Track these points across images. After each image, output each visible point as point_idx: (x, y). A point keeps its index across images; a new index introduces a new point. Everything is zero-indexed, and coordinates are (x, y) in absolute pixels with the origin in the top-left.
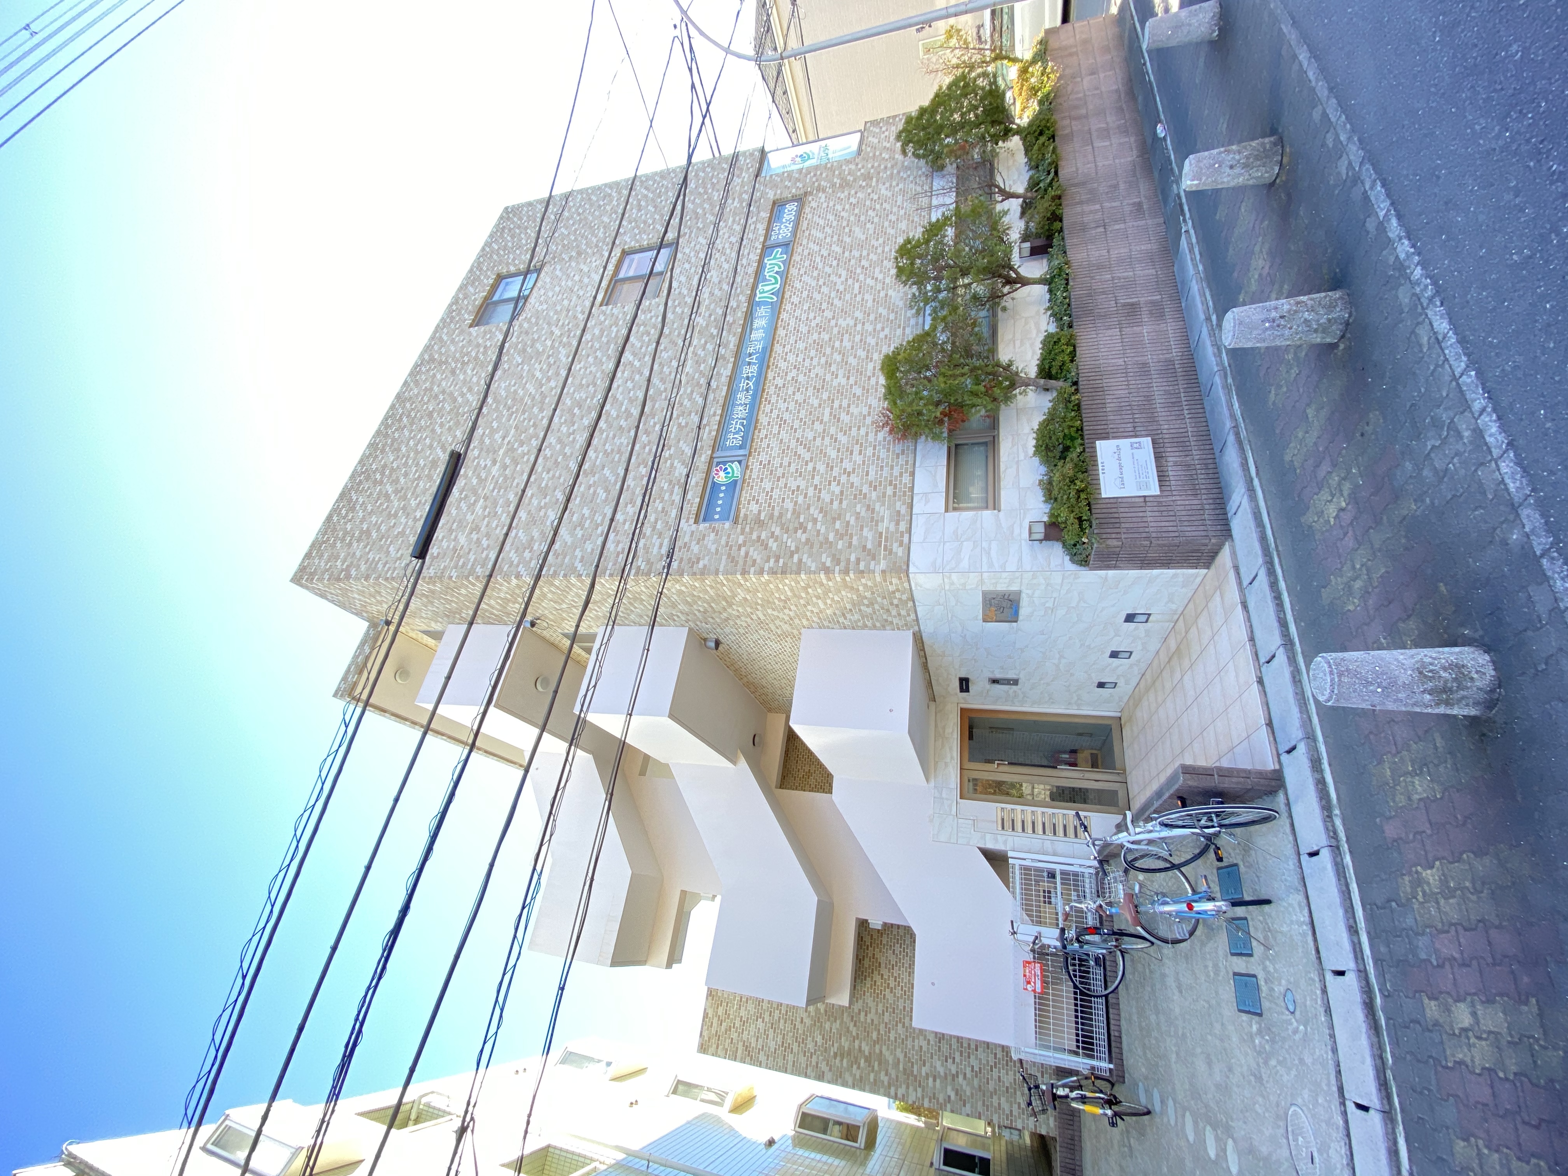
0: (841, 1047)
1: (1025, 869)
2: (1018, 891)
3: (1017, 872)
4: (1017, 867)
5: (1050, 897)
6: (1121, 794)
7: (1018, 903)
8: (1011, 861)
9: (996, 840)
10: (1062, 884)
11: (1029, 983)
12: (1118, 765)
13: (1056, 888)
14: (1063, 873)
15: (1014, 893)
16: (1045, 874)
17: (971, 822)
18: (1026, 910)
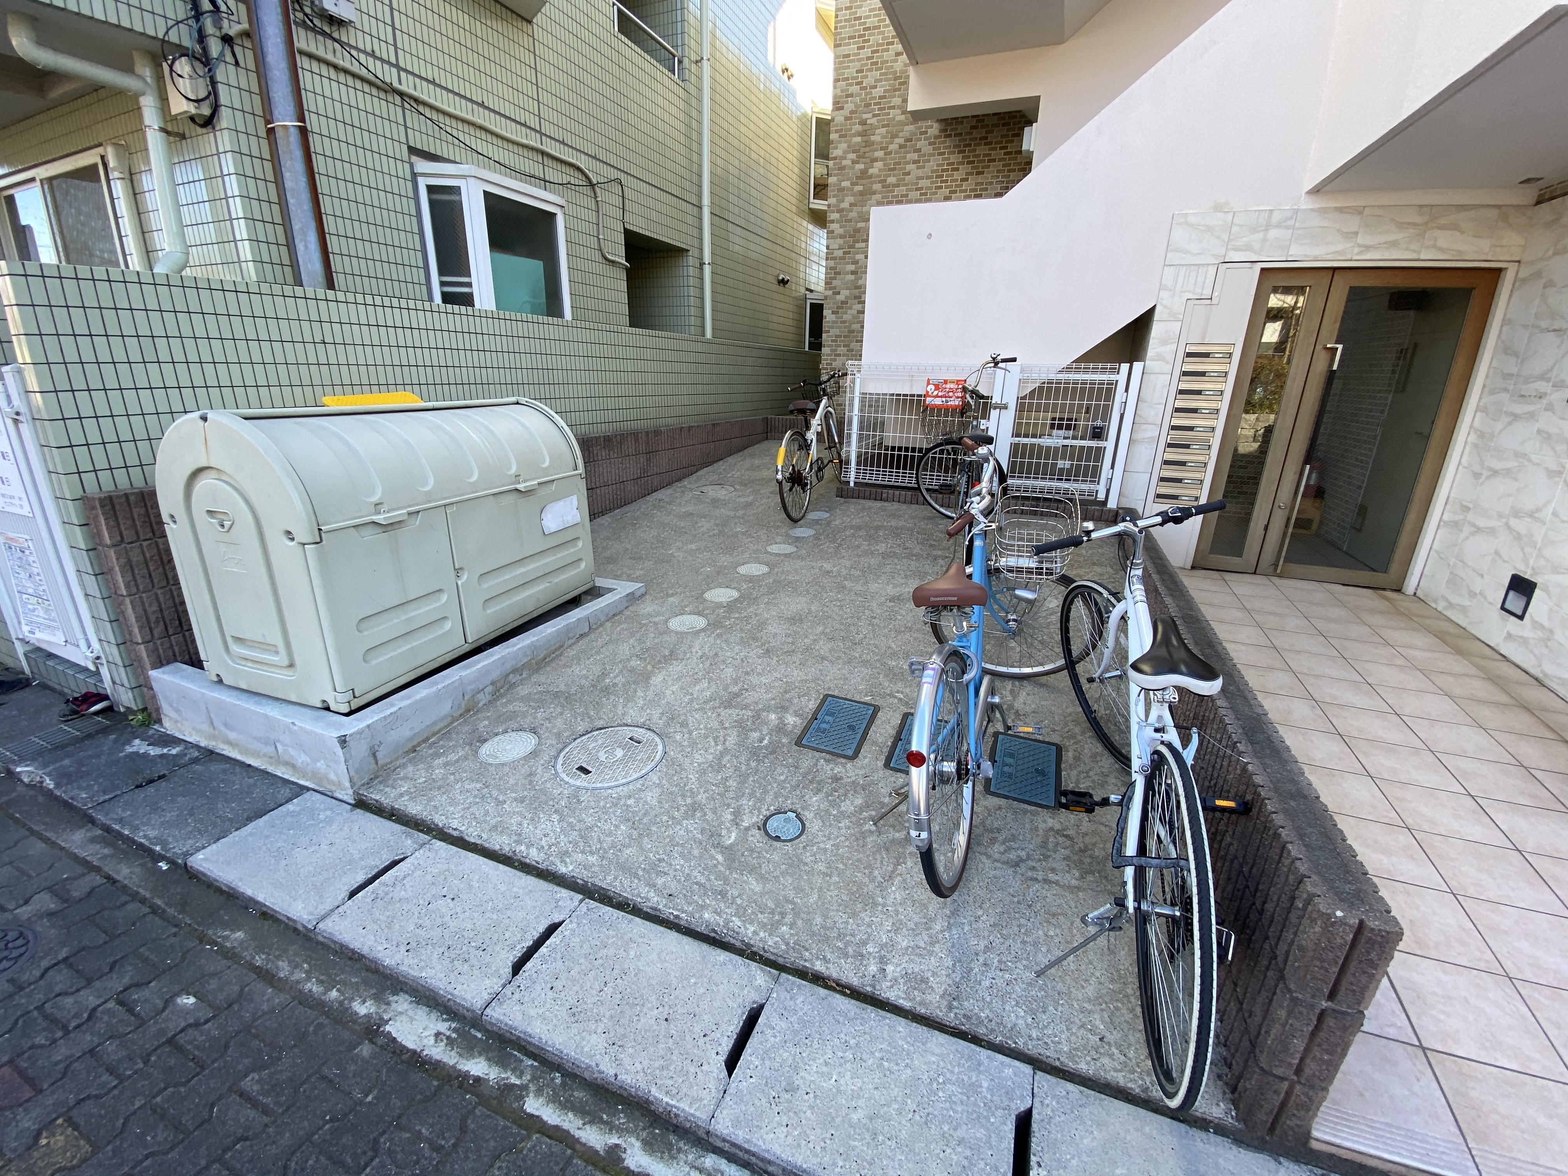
0: (873, 128)
1: (1109, 390)
2: (1072, 376)
3: (1105, 377)
4: (1113, 377)
5: (1060, 427)
6: (1233, 561)
7: (1052, 376)
8: (1125, 367)
9: (1164, 342)
10: (1082, 448)
11: (937, 387)
12: (1291, 566)
13: (1074, 438)
14: (1100, 452)
15: (1068, 369)
16: (1099, 423)
17: (1207, 293)
18: (1041, 388)
